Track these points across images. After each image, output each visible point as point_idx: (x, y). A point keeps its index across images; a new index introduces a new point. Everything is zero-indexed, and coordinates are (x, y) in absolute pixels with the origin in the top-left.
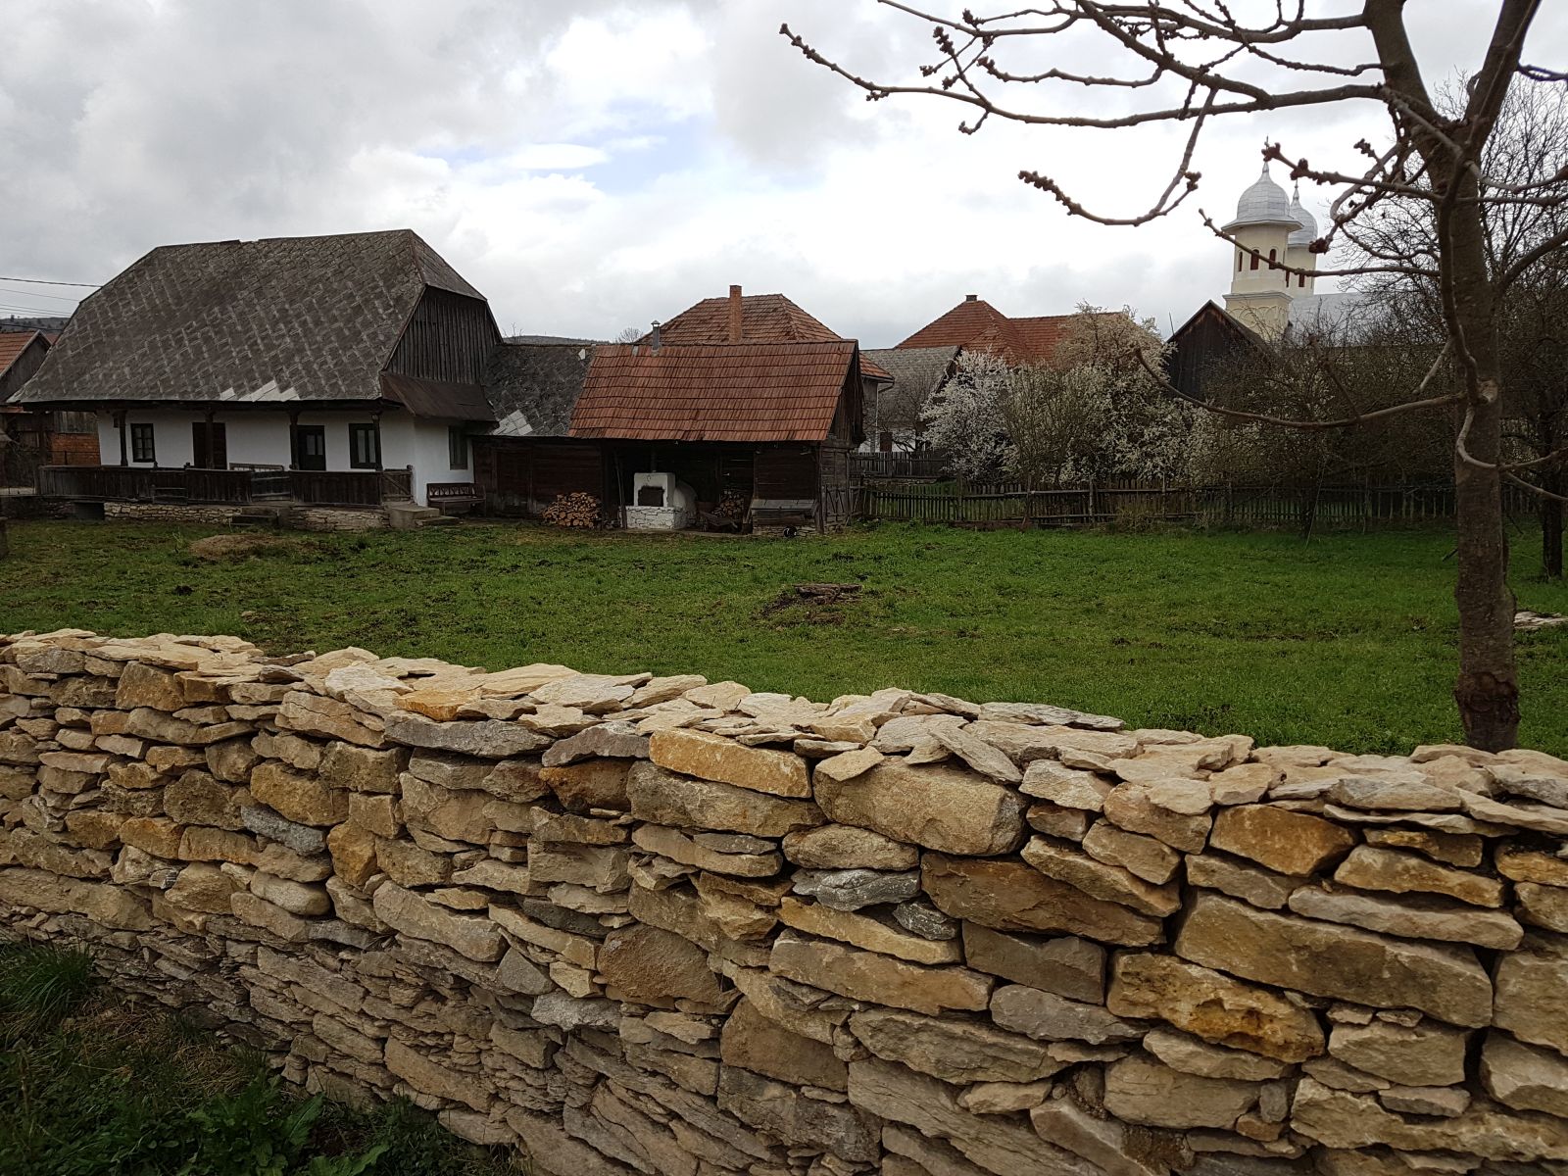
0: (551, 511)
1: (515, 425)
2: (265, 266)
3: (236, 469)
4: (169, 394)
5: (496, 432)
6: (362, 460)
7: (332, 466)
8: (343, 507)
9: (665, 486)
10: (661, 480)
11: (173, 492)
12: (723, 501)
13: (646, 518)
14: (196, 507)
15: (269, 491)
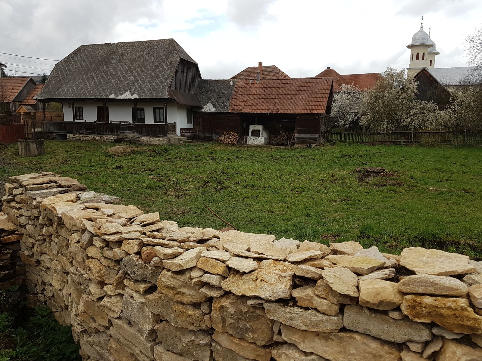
0: (221, 138)
1: (209, 108)
2: (121, 51)
3: (112, 123)
4: (91, 96)
5: (202, 110)
6: (158, 120)
7: (147, 122)
8: (153, 136)
9: (261, 130)
10: (260, 127)
11: (91, 130)
12: (279, 135)
13: (252, 140)
14: (100, 136)
15: (126, 131)
